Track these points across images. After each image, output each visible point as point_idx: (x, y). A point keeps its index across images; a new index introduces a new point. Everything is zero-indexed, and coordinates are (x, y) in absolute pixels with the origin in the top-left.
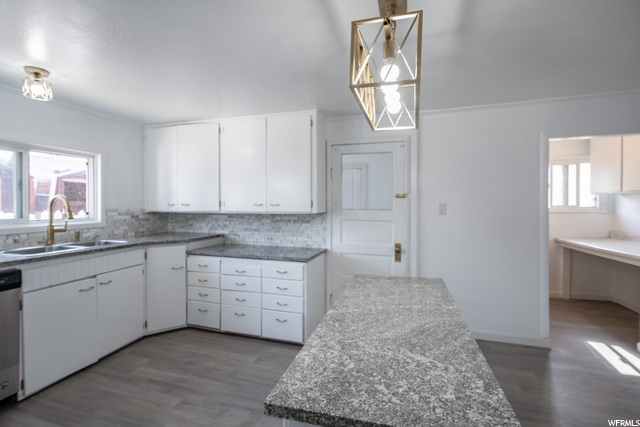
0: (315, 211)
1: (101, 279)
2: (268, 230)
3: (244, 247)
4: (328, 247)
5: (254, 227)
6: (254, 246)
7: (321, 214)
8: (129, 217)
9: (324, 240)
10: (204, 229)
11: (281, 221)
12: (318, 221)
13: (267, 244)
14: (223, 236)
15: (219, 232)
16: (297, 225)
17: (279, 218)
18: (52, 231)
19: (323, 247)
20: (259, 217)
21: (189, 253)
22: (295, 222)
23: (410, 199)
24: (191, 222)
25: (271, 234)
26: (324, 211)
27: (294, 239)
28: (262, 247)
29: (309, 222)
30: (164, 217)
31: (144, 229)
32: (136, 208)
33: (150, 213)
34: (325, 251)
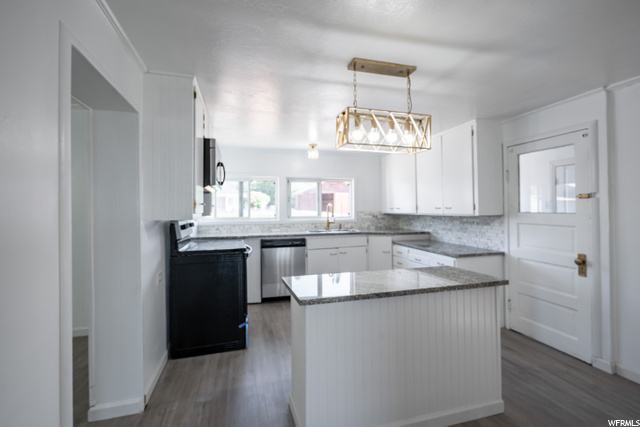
0: (477, 214)
1: (341, 250)
2: (458, 231)
3: (442, 244)
4: (505, 250)
5: (448, 227)
6: (449, 244)
7: (499, 217)
8: (371, 217)
9: (502, 242)
10: (418, 227)
11: (467, 222)
12: (496, 224)
13: (457, 243)
14: (428, 233)
15: (426, 230)
16: (480, 226)
17: (465, 220)
18: (329, 223)
19: (502, 250)
20: (452, 218)
21: (394, 243)
22: (478, 224)
23: (598, 200)
24: (412, 221)
25: (460, 234)
26: (501, 213)
27: (477, 239)
28: (454, 245)
29: (488, 224)
30: (397, 217)
31: (382, 225)
32: (376, 211)
33: (386, 214)
34: (503, 254)
